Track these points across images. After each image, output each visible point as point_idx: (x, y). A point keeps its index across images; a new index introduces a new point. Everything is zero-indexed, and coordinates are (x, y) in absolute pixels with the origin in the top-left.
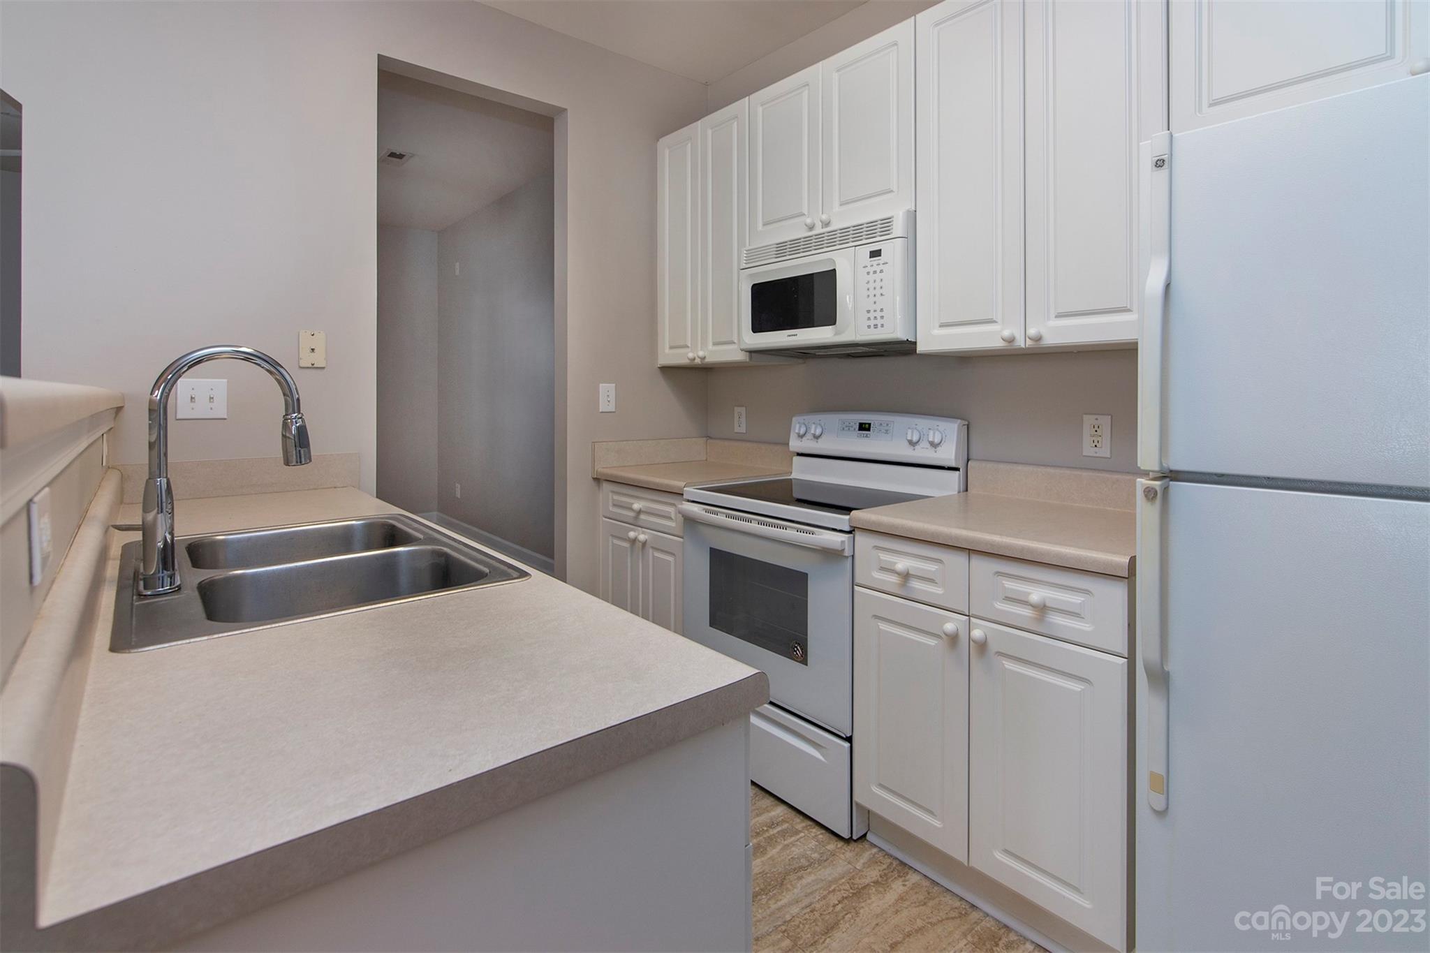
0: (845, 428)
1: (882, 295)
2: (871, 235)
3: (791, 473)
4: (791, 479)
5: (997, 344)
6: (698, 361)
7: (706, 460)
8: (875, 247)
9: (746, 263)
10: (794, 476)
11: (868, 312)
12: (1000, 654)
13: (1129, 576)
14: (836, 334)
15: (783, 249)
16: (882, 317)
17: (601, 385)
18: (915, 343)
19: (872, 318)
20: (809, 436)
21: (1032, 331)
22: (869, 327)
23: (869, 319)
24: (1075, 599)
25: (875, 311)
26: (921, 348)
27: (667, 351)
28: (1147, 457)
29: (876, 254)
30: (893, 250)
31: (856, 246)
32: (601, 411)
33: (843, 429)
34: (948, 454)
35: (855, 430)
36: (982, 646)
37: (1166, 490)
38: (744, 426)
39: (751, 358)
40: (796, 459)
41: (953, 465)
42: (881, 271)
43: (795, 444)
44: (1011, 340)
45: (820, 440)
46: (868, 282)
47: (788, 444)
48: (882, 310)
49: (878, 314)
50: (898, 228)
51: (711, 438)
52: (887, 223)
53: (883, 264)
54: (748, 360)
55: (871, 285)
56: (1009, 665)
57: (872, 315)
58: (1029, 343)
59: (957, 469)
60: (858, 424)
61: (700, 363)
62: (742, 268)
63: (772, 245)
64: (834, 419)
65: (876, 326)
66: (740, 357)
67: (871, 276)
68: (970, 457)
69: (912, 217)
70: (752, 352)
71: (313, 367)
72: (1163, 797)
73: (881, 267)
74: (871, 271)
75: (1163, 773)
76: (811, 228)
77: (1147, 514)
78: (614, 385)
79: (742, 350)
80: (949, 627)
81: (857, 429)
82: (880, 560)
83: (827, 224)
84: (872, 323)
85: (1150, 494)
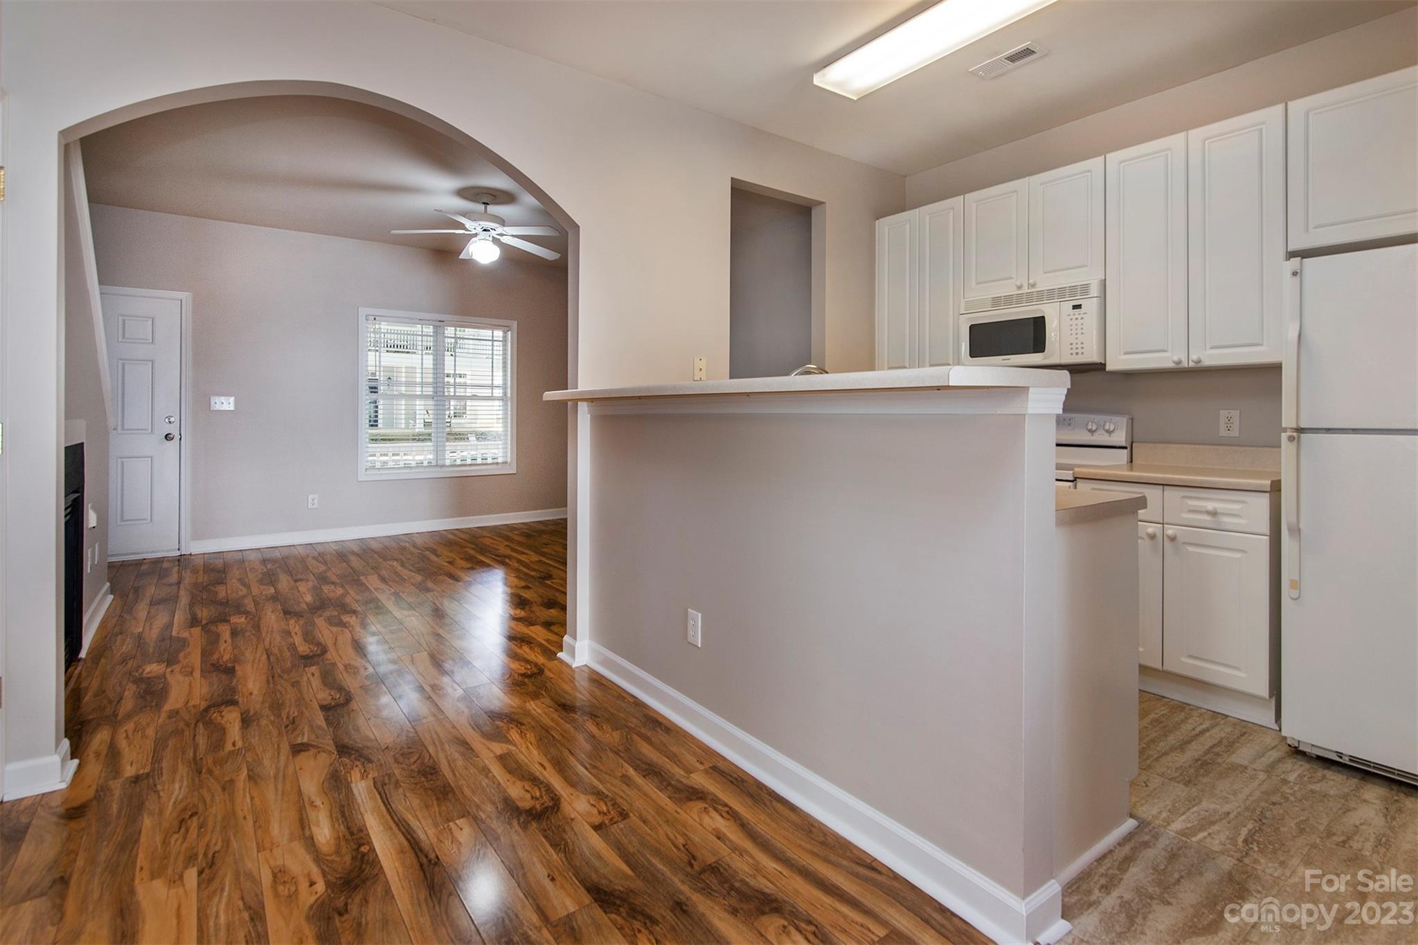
5: (1169, 364)
12: (1184, 543)
13: (1276, 488)
14: (1045, 358)
15: (996, 302)
18: (1105, 365)
21: (1194, 357)
22: (1072, 354)
24: (1235, 507)
26: (1108, 368)
28: (1288, 420)
30: (1091, 306)
34: (1120, 438)
36: (1173, 539)
37: (1299, 437)
41: (1123, 444)
44: (1179, 362)
50: (1094, 291)
52: (1085, 289)
56: (1191, 549)
58: (1192, 364)
59: (1125, 448)
68: (1135, 439)
69: (1104, 283)
72: (1298, 591)
73: (1082, 316)
74: (1074, 318)
75: (1298, 579)
76: (1019, 288)
77: (1287, 449)
80: (1150, 530)
83: (1034, 286)
85: (1291, 439)
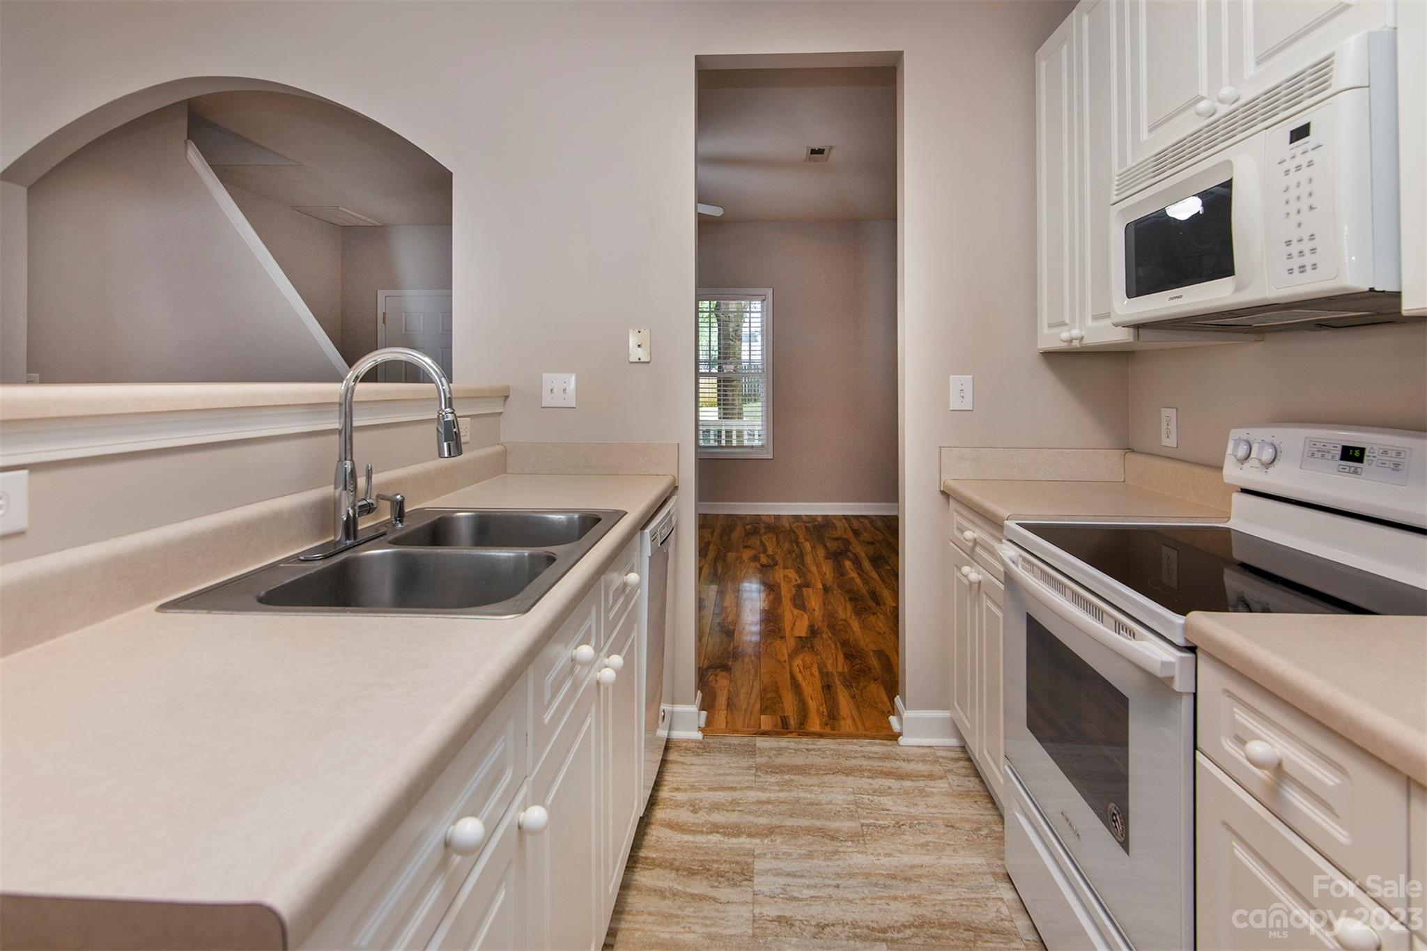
0: (1316, 452)
1: (1311, 208)
2: (1293, 100)
3: (1230, 518)
4: (1229, 530)
6: (1076, 344)
7: (1124, 481)
8: (1297, 123)
9: (1116, 195)
10: (1233, 524)
11: (1288, 243)
16: (1313, 250)
17: (951, 376)
19: (1295, 254)
20: (1253, 462)
23: (1290, 256)
25: (1300, 240)
27: (1046, 331)
29: (1300, 133)
31: (1267, 128)
32: (951, 409)
33: (1313, 454)
35: (1333, 457)
38: (1174, 436)
39: (1138, 336)
40: (1238, 498)
42: (1310, 164)
43: (1233, 473)
45: (1271, 470)
46: (1287, 190)
47: (1221, 468)
48: (1312, 237)
49: (1306, 246)
51: (1132, 451)
53: (1313, 149)
54: (1131, 340)
55: (1292, 195)
57: (1295, 248)
60: (1340, 448)
61: (1078, 346)
62: (1113, 202)
63: (1150, 158)
64: (1294, 438)
65: (1302, 269)
66: (1123, 336)
67: (1294, 177)
70: (1138, 327)
71: (639, 362)
78: (971, 376)
79: (1116, 325)
81: (1338, 457)
82: (1235, 721)
84: (1296, 263)
